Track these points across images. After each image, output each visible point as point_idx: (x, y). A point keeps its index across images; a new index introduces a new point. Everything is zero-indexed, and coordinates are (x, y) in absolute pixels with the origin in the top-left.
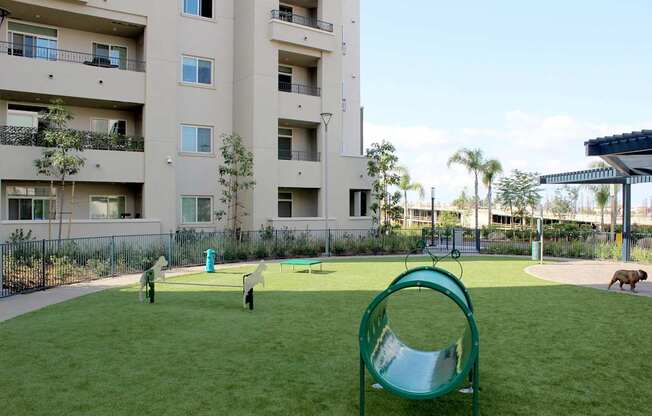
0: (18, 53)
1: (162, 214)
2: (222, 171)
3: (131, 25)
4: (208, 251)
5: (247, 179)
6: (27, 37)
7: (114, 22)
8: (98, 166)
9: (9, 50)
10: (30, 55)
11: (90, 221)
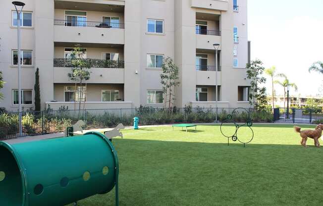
0: (69, 25)
1: (133, 99)
2: (162, 77)
3: (118, 6)
4: (135, 118)
5: (177, 81)
6: (73, 17)
7: (110, 5)
8: (101, 76)
9: (66, 24)
10: (74, 25)
11: (102, 102)
